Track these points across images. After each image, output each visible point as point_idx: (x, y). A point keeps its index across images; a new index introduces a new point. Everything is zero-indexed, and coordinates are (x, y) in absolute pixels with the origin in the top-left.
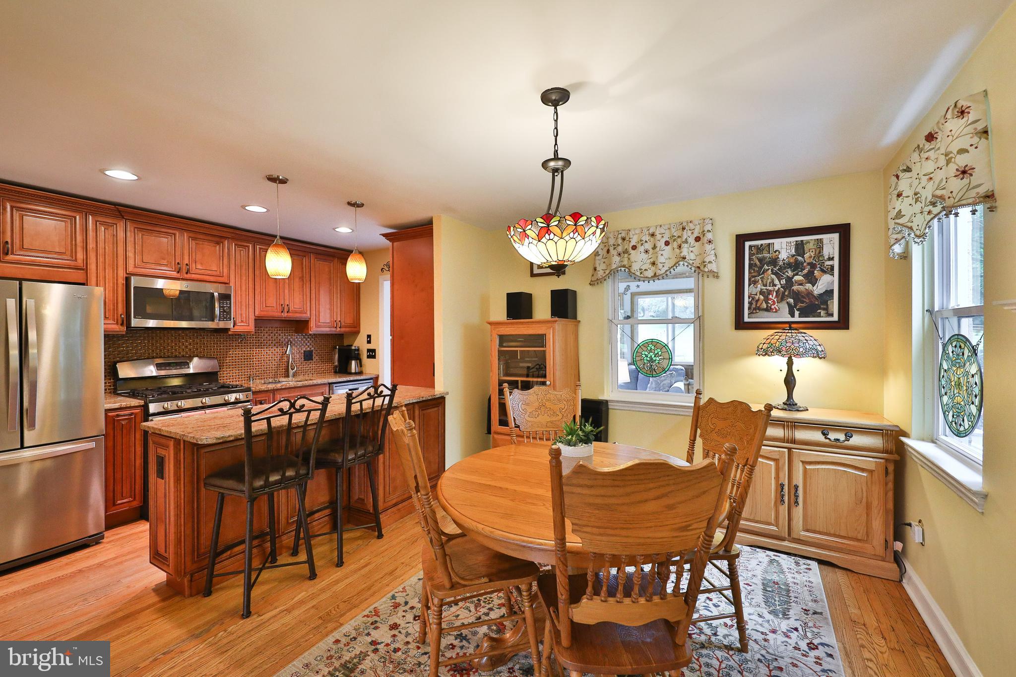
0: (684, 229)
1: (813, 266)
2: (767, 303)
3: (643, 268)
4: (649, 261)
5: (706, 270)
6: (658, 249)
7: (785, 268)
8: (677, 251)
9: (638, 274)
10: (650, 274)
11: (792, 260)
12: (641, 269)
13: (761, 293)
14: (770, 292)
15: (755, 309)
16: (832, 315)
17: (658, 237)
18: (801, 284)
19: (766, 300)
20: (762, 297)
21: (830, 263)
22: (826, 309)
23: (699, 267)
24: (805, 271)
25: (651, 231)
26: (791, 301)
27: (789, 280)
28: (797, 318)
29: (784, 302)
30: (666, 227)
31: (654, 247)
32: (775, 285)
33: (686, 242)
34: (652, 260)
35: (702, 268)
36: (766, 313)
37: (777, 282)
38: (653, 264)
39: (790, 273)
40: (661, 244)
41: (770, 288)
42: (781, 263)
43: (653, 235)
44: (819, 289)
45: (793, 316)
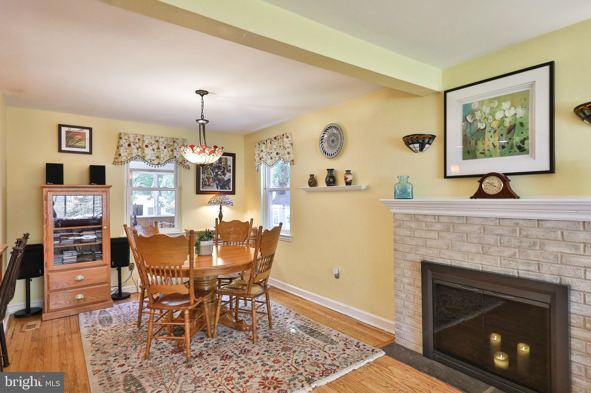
0: (174, 142)
1: (224, 168)
2: (209, 182)
3: (152, 159)
4: (155, 155)
5: (185, 165)
6: (161, 150)
7: (215, 168)
8: (171, 153)
9: (149, 162)
10: (156, 162)
11: (218, 165)
12: (150, 159)
13: (207, 178)
14: (210, 178)
15: (204, 185)
16: (230, 189)
17: (161, 143)
18: (220, 176)
19: (209, 181)
20: (207, 180)
21: (229, 168)
22: (228, 186)
23: (181, 163)
24: (222, 170)
25: (157, 139)
26: (217, 182)
27: (217, 173)
28: (219, 190)
29: (215, 183)
30: (166, 139)
31: (158, 148)
32: (212, 175)
33: (176, 149)
34: (157, 155)
35: (183, 163)
36: (208, 187)
37: (212, 173)
38: (158, 157)
39: (217, 171)
40: (162, 147)
41: (210, 176)
42: (214, 166)
43: (157, 141)
44: (226, 178)
45: (218, 189)
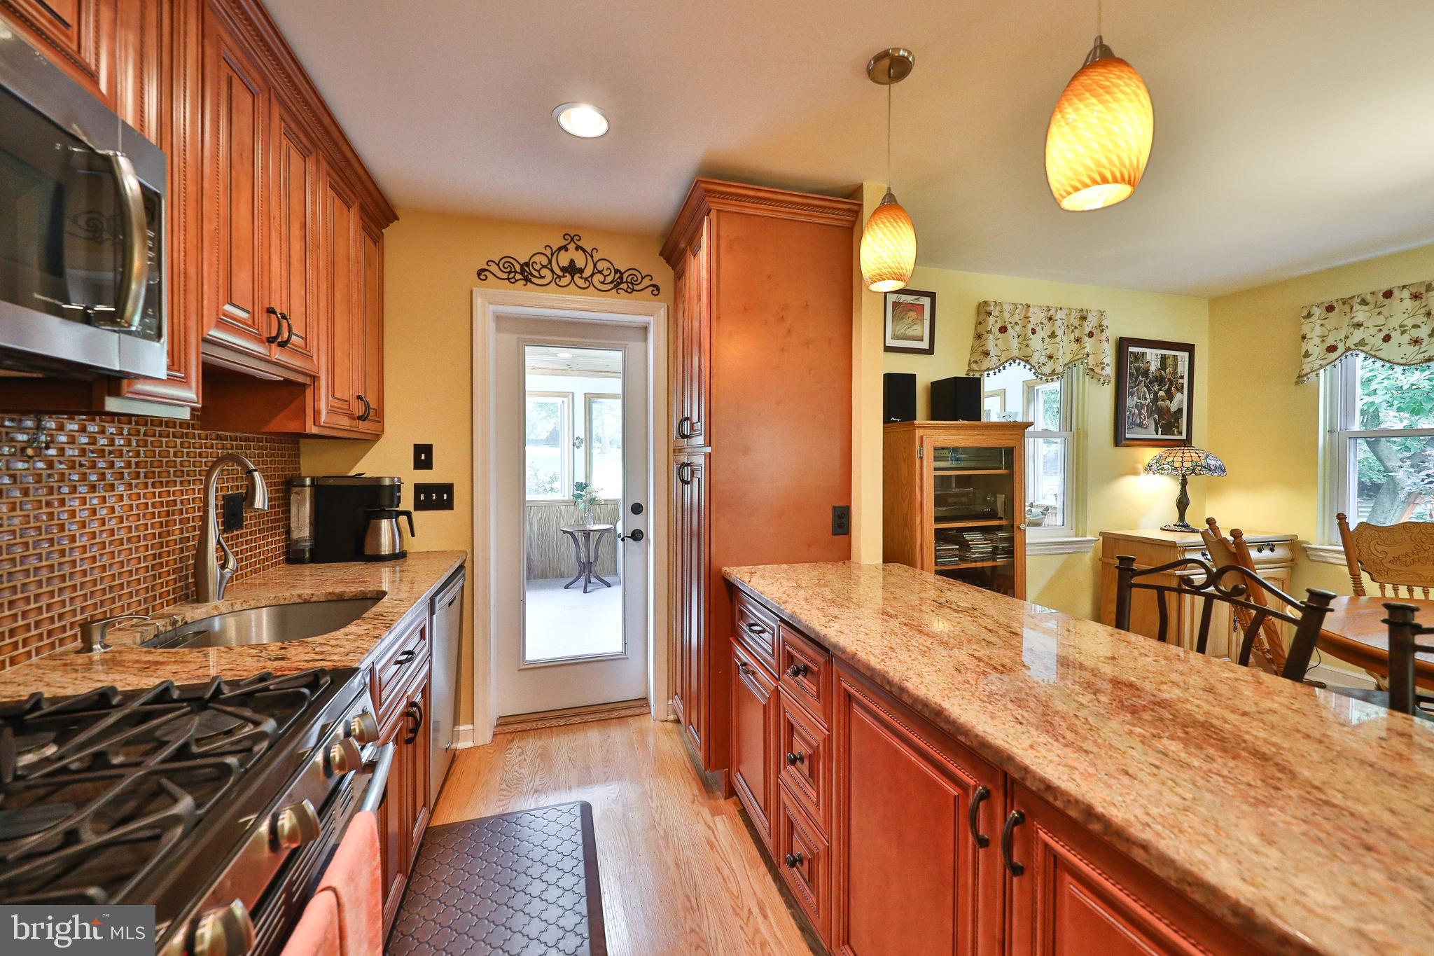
0: (1083, 319)
1: (1171, 383)
2: (1140, 418)
3: (1042, 360)
4: (1044, 352)
5: (1104, 373)
7: (1153, 381)
8: (1075, 346)
9: (1037, 367)
10: (1048, 369)
11: (1158, 375)
12: (1040, 363)
13: (1137, 406)
14: (1142, 405)
15: (1132, 424)
16: (1180, 433)
18: (1163, 400)
19: (1140, 414)
20: (1137, 411)
21: (1180, 381)
22: (1178, 427)
23: (1092, 369)
24: (1166, 387)
26: (1156, 416)
27: (1156, 394)
28: (1160, 436)
29: (1152, 418)
31: (1053, 335)
32: (1146, 399)
35: (1097, 370)
36: (1140, 429)
37: (1147, 396)
38: (1051, 357)
39: (1156, 388)
41: (1143, 402)
42: (1151, 376)
43: (1050, 318)
44: (1174, 407)
45: (1157, 434)
